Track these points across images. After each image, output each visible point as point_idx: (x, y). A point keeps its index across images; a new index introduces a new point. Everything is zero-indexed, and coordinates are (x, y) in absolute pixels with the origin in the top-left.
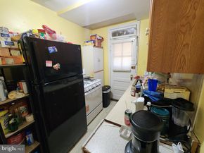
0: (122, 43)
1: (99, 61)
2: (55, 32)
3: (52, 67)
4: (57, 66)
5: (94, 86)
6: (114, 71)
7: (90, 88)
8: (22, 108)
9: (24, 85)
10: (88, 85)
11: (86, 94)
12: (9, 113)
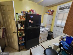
0: (64, 13)
1: (50, 21)
2: (34, 11)
3: (31, 22)
4: (32, 22)
5: (45, 30)
6: (56, 26)
7: (43, 31)
8: (23, 31)
9: (24, 26)
10: (42, 29)
11: (40, 33)
12: (20, 32)
